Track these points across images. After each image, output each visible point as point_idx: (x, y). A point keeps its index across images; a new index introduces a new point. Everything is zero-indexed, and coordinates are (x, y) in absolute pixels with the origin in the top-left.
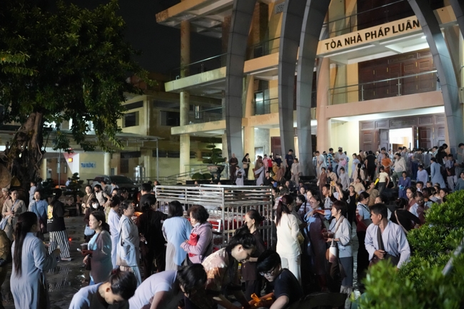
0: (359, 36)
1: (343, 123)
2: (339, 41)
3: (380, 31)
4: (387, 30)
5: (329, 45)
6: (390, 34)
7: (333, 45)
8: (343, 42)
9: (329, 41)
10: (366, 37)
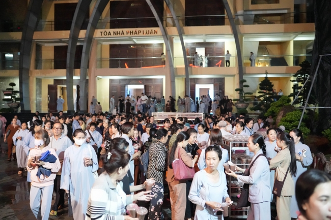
0: (123, 32)
1: (100, 79)
2: (109, 32)
3: (136, 31)
4: (140, 32)
5: (103, 33)
6: (141, 34)
7: (105, 33)
8: (112, 33)
9: (103, 30)
10: (127, 33)
